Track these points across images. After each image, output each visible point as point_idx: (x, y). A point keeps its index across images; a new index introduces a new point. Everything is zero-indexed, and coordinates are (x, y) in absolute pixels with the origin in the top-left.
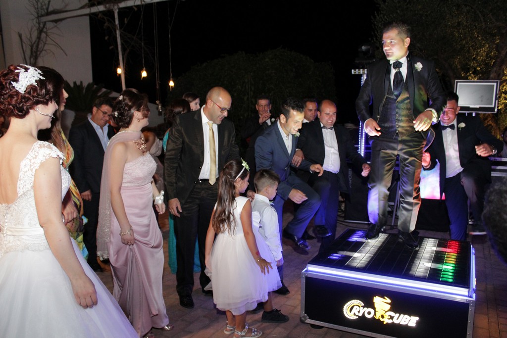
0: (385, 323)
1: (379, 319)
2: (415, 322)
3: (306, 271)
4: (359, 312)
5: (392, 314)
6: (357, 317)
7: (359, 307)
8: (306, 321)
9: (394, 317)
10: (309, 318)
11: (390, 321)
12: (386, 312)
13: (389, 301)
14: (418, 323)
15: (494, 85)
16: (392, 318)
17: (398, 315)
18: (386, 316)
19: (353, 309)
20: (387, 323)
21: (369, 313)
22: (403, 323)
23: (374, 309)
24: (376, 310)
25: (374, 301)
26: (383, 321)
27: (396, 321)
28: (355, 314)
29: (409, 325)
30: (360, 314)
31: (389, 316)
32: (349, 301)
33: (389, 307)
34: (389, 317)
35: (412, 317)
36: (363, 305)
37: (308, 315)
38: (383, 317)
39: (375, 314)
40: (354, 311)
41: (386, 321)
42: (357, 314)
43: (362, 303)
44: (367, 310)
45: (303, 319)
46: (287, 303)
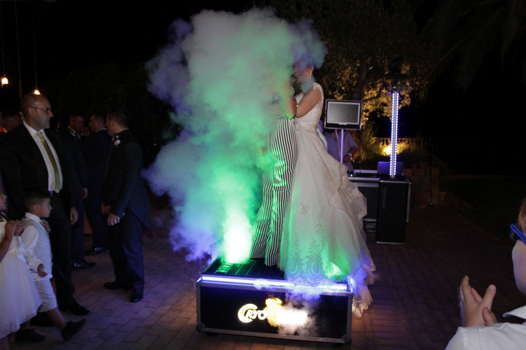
3: (200, 281)
4: (253, 315)
6: (252, 320)
7: (253, 310)
8: (203, 330)
10: (206, 327)
13: (280, 301)
15: (358, 106)
19: (247, 314)
21: (262, 315)
25: (266, 303)
28: (249, 318)
30: (254, 317)
32: (243, 306)
36: (256, 308)
37: (204, 324)
42: (251, 317)
43: (256, 306)
44: (260, 312)
45: (199, 328)
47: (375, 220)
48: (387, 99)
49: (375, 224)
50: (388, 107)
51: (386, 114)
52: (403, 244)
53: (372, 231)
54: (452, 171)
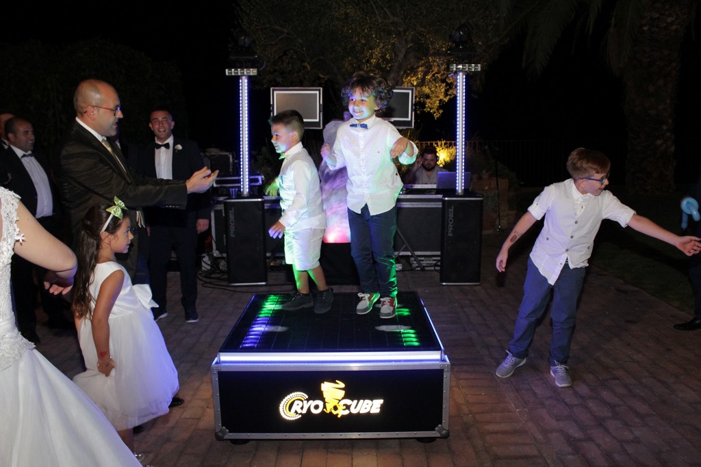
0: (339, 416)
1: (331, 413)
2: (379, 406)
3: (217, 363)
4: (302, 408)
5: (348, 402)
6: (300, 416)
7: (302, 401)
8: (226, 437)
9: (350, 405)
10: (230, 432)
11: (347, 412)
12: (340, 401)
13: (342, 385)
14: (382, 407)
15: (409, 93)
16: (348, 407)
17: (356, 401)
18: (341, 407)
19: (293, 407)
20: (343, 416)
21: (317, 407)
22: (363, 411)
23: (323, 399)
24: (326, 400)
25: (322, 389)
26: (338, 414)
27: (354, 411)
28: (296, 412)
29: (371, 412)
30: (304, 411)
31: (344, 405)
32: (286, 396)
33: (342, 393)
34: (345, 407)
35: (374, 401)
36: (307, 397)
37: (227, 428)
38: (335, 408)
39: (325, 407)
40: (295, 408)
41: (341, 412)
42: (299, 411)
43: (305, 395)
44: (313, 403)
45: (220, 434)
46: (184, 416)
47: (439, 253)
48: (430, 89)
49: (439, 258)
50: (431, 100)
51: (429, 110)
52: (478, 284)
53: (433, 268)
54: (522, 183)
